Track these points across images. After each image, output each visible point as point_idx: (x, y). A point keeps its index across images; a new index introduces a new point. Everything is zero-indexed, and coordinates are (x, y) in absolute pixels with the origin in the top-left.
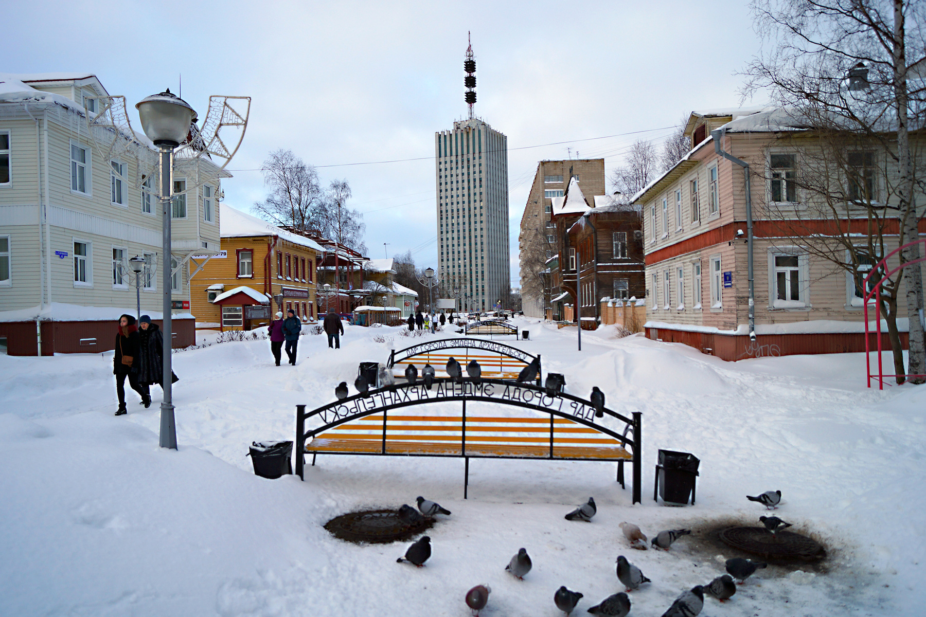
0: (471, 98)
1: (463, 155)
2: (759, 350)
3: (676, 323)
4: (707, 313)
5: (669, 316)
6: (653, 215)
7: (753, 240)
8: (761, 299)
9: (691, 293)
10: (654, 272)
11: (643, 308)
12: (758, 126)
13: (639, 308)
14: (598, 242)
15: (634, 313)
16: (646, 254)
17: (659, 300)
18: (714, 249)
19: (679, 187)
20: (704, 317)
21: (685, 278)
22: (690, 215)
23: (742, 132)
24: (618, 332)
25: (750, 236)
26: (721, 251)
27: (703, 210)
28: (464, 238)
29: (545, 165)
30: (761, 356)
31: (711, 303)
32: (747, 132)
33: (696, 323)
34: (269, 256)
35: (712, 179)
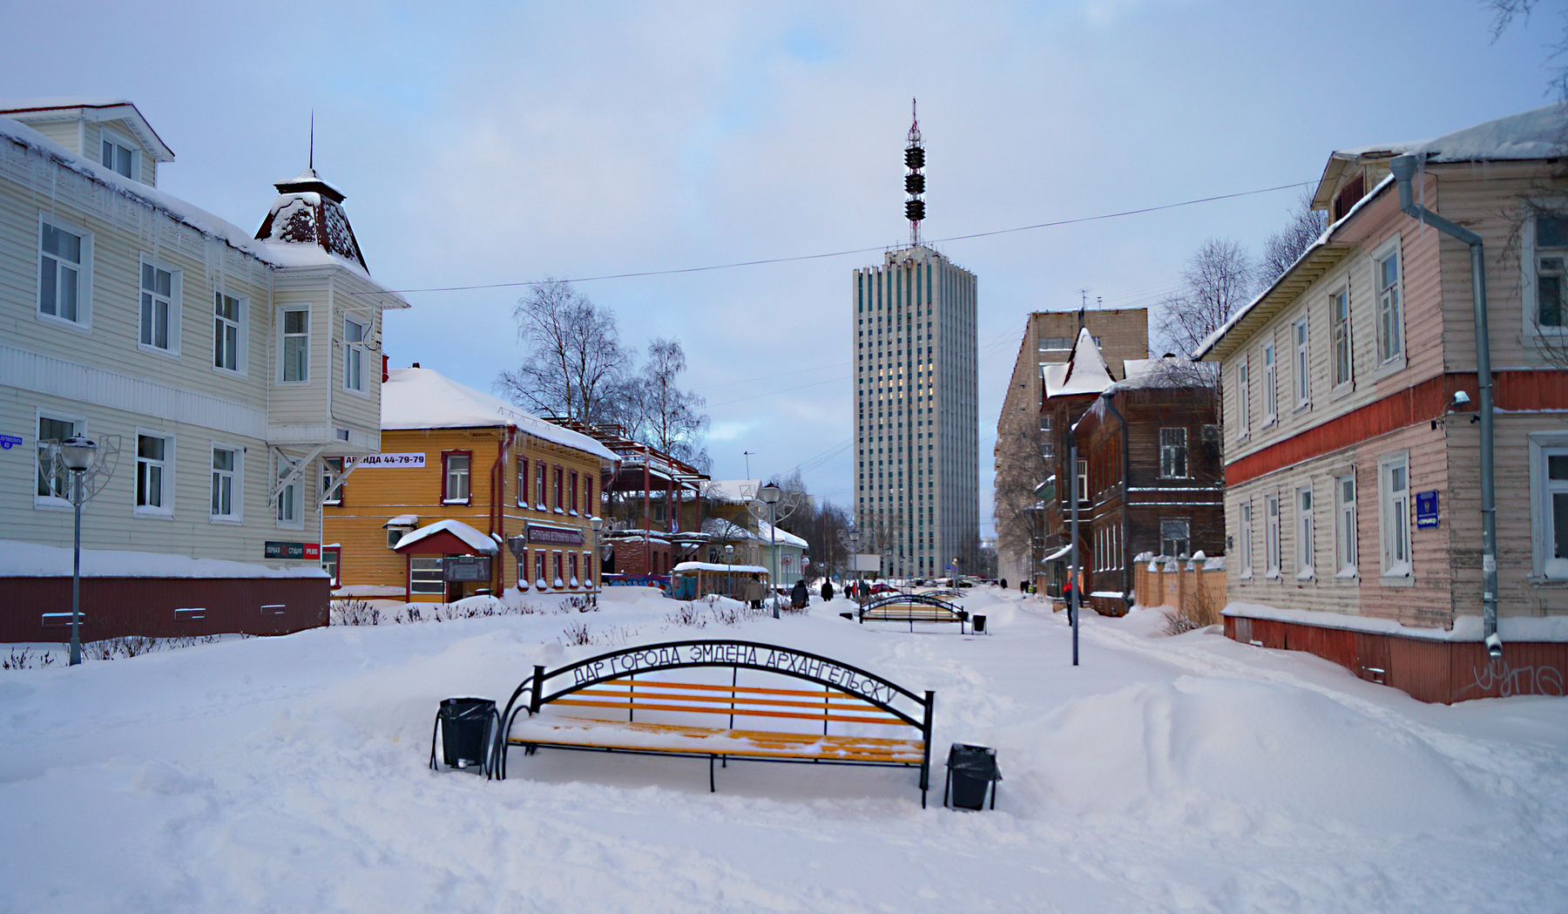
0: (915, 211)
1: (899, 307)
2: (1509, 679)
3: (1294, 608)
4: (1370, 588)
5: (1278, 591)
6: (1243, 380)
7: (1492, 416)
8: (1513, 555)
9: (1330, 542)
10: (1245, 498)
11: (1220, 574)
12: (1506, 145)
13: (1211, 575)
14: (1131, 446)
15: (1201, 586)
16: (1226, 463)
17: (1256, 558)
18: (1389, 440)
19: (1303, 311)
20: (1362, 597)
21: (1317, 510)
22: (1328, 371)
23: (1467, 161)
24: (1166, 623)
25: (1485, 405)
26: (1407, 444)
27: (1363, 355)
28: (900, 450)
29: (1041, 320)
30: (1513, 693)
31: (1383, 566)
32: (1479, 161)
33: (1343, 608)
34: (499, 466)
35: (1385, 284)
